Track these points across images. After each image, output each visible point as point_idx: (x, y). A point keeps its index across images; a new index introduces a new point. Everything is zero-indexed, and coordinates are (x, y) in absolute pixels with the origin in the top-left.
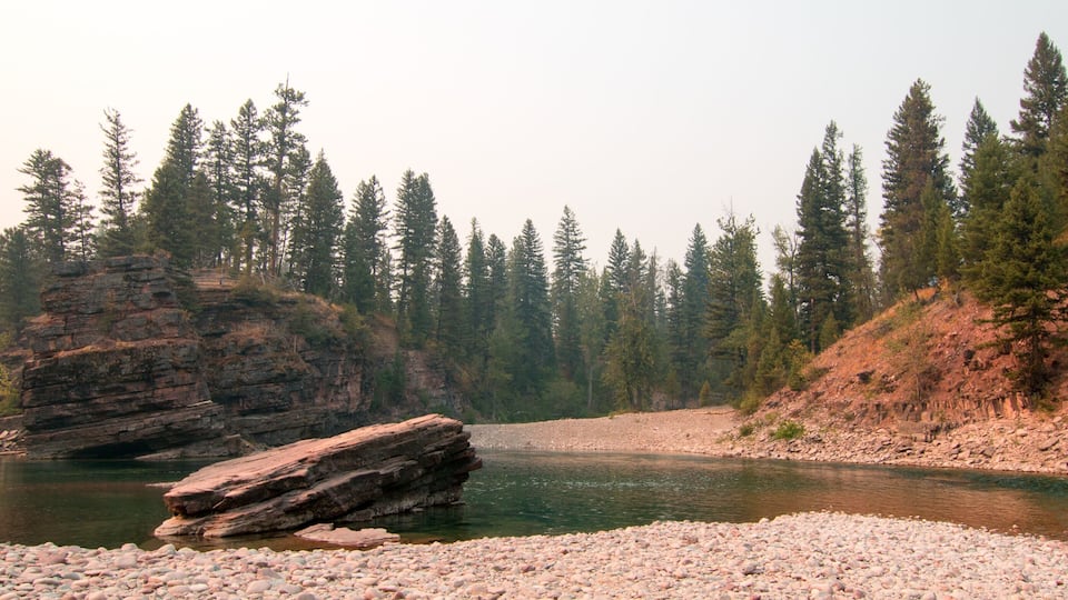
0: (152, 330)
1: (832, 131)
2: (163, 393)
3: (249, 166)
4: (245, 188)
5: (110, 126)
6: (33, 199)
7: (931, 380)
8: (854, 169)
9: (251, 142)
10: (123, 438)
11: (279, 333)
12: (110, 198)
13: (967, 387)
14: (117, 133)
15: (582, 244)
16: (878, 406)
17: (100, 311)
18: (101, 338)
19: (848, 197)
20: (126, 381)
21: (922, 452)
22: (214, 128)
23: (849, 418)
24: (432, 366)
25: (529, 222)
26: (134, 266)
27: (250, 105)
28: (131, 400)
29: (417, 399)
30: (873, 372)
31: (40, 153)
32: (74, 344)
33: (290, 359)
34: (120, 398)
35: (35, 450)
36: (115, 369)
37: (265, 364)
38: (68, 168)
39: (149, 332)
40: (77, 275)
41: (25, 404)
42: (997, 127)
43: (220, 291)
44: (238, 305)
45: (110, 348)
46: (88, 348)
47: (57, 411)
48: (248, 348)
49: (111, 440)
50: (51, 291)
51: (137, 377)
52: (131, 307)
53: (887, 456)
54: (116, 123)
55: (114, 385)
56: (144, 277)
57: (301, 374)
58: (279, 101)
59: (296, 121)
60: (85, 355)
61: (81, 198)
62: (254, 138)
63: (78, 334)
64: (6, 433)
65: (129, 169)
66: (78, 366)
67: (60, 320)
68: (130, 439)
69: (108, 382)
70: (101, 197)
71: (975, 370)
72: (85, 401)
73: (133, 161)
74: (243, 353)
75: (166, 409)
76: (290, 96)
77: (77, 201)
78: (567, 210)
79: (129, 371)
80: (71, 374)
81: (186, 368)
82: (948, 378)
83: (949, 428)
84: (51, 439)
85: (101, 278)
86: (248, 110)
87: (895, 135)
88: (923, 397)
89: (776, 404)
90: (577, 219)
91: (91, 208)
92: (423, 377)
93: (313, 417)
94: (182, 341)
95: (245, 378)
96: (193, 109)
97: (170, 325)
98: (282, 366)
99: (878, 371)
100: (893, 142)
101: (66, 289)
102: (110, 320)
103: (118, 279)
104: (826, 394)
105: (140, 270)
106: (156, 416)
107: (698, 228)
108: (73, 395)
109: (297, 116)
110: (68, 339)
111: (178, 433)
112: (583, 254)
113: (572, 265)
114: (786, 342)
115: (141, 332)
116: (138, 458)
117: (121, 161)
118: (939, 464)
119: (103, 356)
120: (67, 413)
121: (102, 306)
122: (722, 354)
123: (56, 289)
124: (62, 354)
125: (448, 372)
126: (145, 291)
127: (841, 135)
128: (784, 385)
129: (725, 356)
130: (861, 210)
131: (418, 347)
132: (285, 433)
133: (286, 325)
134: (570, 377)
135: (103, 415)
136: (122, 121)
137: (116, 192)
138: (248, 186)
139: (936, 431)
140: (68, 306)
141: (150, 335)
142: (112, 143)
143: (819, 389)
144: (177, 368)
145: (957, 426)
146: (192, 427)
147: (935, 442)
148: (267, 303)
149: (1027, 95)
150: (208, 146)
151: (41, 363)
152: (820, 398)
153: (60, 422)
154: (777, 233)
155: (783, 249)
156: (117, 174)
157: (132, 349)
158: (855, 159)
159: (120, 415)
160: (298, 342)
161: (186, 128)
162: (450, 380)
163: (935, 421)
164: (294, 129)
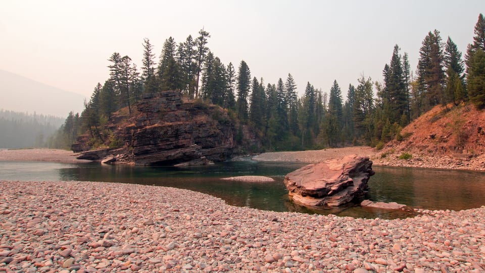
0: (177, 118)
1: (396, 48)
2: (182, 141)
3: (190, 59)
4: (188, 67)
5: (145, 44)
6: (113, 70)
7: (464, 139)
8: (405, 61)
9: (191, 50)
10: (170, 158)
11: (210, 120)
12: (145, 70)
13: (480, 141)
14: (148, 47)
15: (295, 87)
16: (442, 147)
17: (159, 111)
18: (159, 121)
19: (403, 71)
20: (170, 137)
21: (468, 165)
22: (180, 45)
23: (430, 152)
24: (251, 131)
25: (281, 79)
26: (169, 95)
27: (190, 37)
28: (171, 144)
29: (246, 143)
30: (435, 135)
31: (115, 53)
32: (150, 123)
33: (215, 129)
34: (168, 143)
35: (138, 162)
36: (166, 133)
37: (207, 130)
38: (130, 59)
39: (176, 119)
40: (150, 98)
41: (134, 145)
42: (457, 47)
43: (189, 104)
44: (196, 109)
45: (164, 125)
46: (156, 125)
47: (146, 148)
48: (201, 125)
49: (166, 159)
50: (142, 104)
51: (173, 135)
52: (169, 110)
53: (453, 166)
54: (148, 43)
55: (166, 138)
56: (173, 99)
57: (218, 134)
58: (200, 36)
59: (206, 43)
60: (155, 128)
61: (135, 70)
62: (191, 49)
63: (152, 119)
64: (118, 155)
65: (152, 60)
66: (153, 131)
67: (145, 115)
68: (172, 159)
69: (164, 137)
70: (142, 69)
71: (483, 134)
72: (155, 144)
73: (153, 57)
74: (199, 126)
75: (182, 147)
76: (204, 34)
77: (134, 71)
78: (289, 75)
79: (171, 134)
80: (151, 134)
81: (189, 133)
82: (471, 137)
83: (476, 156)
84: (144, 158)
85: (158, 99)
86: (189, 38)
87: (423, 49)
88: (463, 144)
89: (391, 146)
90: (293, 78)
91: (139, 73)
92: (248, 135)
93: (223, 150)
94: (187, 123)
95: (200, 136)
96: (172, 38)
97: (183, 116)
98: (212, 131)
99: (437, 135)
100: (422, 52)
101: (147, 103)
102: (162, 115)
103: (164, 100)
104: (414, 143)
105: (172, 96)
106: (179, 150)
107: (335, 81)
108: (152, 142)
109: (206, 41)
110: (148, 121)
111: (188, 156)
112: (295, 90)
113: (291, 95)
114: (392, 123)
115: (173, 119)
116: (175, 165)
117: (149, 57)
118: (478, 169)
119: (162, 128)
120: (149, 149)
121: (160, 110)
122: (361, 127)
123: (144, 103)
124: (147, 127)
125: (256, 133)
126: (173, 104)
127: (400, 49)
128: (393, 139)
129: (362, 128)
130: (408, 76)
131: (246, 124)
132: (215, 155)
133: (211, 116)
134: (295, 134)
135: (161, 149)
136: (150, 42)
137: (147, 68)
138: (189, 65)
139: (471, 157)
140: (148, 109)
141: (177, 120)
142: (146, 50)
143: (411, 140)
144: (186, 132)
145: (479, 155)
146: (193, 154)
147: (471, 161)
148: (206, 108)
149: (476, 36)
150: (177, 52)
151: (140, 130)
152: (412, 144)
153: (147, 152)
154: (377, 84)
155: (379, 89)
156: (148, 62)
157: (171, 125)
158: (405, 57)
159: (167, 150)
160: (216, 122)
161: (169, 45)
162: (257, 136)
163: (469, 153)
164: (205, 46)
